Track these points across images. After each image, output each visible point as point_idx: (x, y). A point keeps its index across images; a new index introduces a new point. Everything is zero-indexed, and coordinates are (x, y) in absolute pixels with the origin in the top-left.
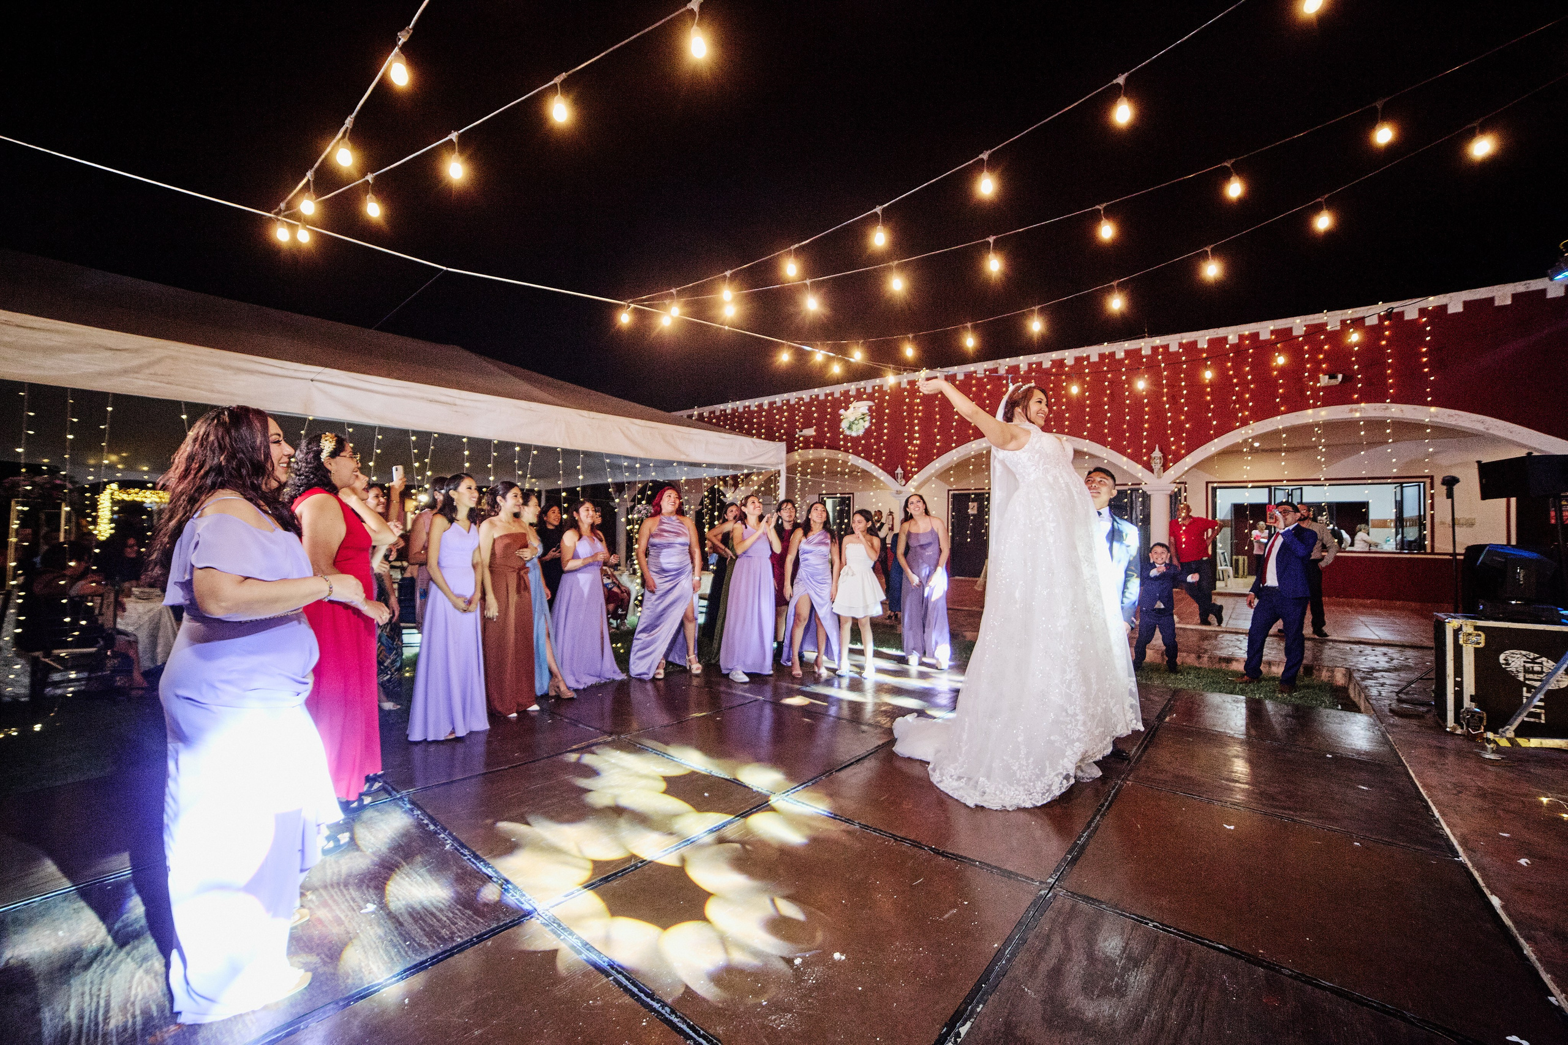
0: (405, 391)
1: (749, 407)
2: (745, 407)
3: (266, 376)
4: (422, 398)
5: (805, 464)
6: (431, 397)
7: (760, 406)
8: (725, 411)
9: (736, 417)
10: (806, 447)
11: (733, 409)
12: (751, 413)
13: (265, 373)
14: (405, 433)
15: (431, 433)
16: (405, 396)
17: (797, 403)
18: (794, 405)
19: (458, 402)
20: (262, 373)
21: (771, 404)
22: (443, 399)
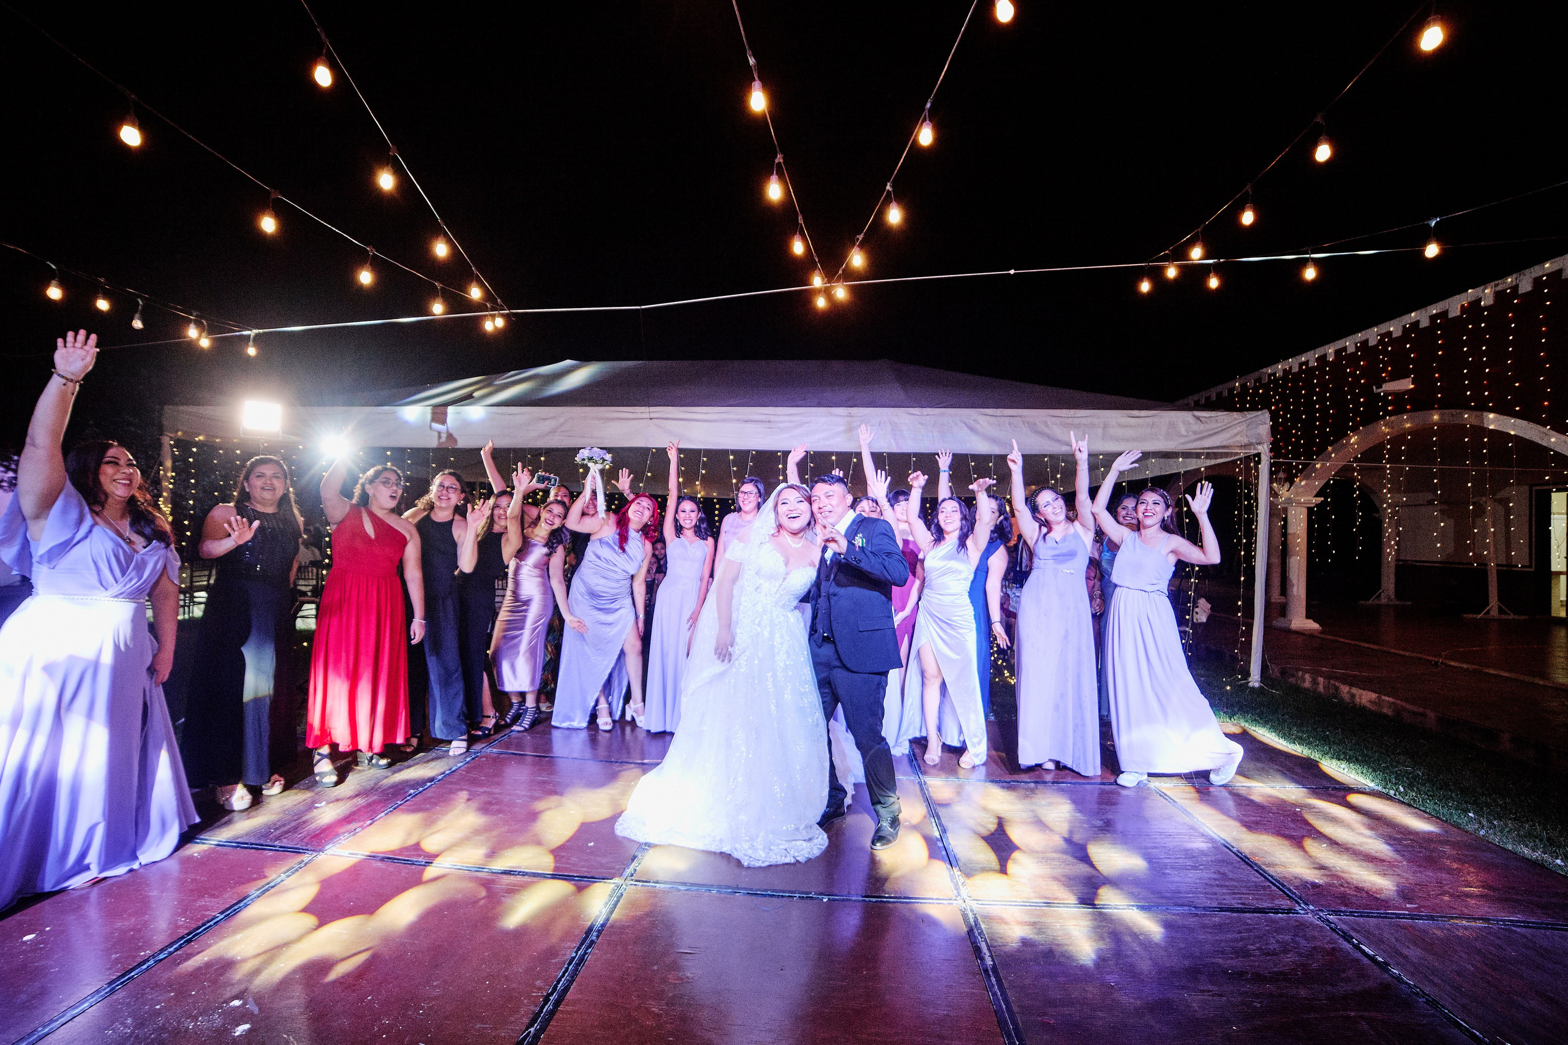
0: (724, 416)
1: (1306, 363)
2: (1301, 364)
3: (624, 421)
4: (739, 420)
5: (1398, 439)
6: (747, 417)
7: (1322, 359)
8: (1274, 374)
9: (1289, 381)
10: (1399, 410)
11: (1285, 370)
12: (1310, 371)
13: (623, 419)
14: (725, 453)
15: (748, 451)
16: (723, 420)
17: (1381, 342)
18: (1376, 346)
19: (772, 418)
20: (613, 419)
21: (1338, 352)
22: (758, 417)
